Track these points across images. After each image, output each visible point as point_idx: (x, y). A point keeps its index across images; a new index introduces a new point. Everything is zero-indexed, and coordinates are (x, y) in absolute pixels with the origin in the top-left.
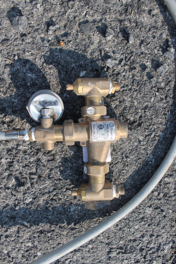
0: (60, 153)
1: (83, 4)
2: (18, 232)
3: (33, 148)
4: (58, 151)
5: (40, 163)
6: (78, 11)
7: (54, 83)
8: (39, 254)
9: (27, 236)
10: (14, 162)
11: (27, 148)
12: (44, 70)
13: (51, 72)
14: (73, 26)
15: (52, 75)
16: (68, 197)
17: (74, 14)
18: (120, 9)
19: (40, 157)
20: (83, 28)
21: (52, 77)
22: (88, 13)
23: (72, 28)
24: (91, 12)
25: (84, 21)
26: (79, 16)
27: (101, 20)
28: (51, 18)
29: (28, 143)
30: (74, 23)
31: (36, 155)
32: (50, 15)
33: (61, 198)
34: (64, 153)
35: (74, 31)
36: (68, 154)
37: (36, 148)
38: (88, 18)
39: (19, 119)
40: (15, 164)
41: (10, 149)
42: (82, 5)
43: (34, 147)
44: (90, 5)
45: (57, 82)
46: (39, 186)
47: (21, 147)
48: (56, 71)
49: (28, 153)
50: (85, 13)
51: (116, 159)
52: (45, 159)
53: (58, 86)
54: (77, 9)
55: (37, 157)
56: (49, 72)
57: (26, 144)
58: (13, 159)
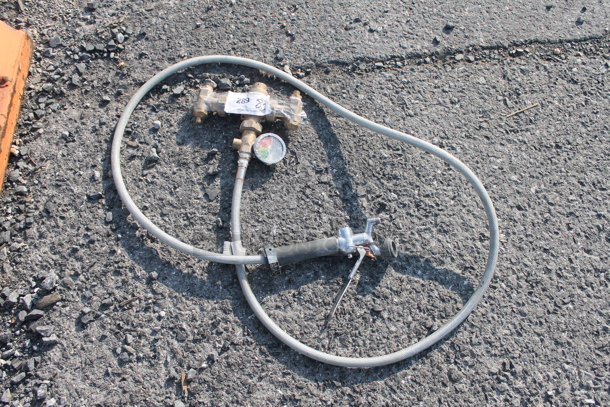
2: (427, 196)
6: (196, 207)
8: (439, 172)
9: (428, 188)
16: (376, 162)
17: (201, 209)
18: (184, 171)
20: (214, 197)
22: (195, 197)
24: (194, 195)
25: (205, 198)
26: (201, 204)
27: (200, 184)
28: (210, 230)
30: (210, 206)
32: (206, 233)
38: (201, 195)
46: (376, 190)
50: (197, 200)
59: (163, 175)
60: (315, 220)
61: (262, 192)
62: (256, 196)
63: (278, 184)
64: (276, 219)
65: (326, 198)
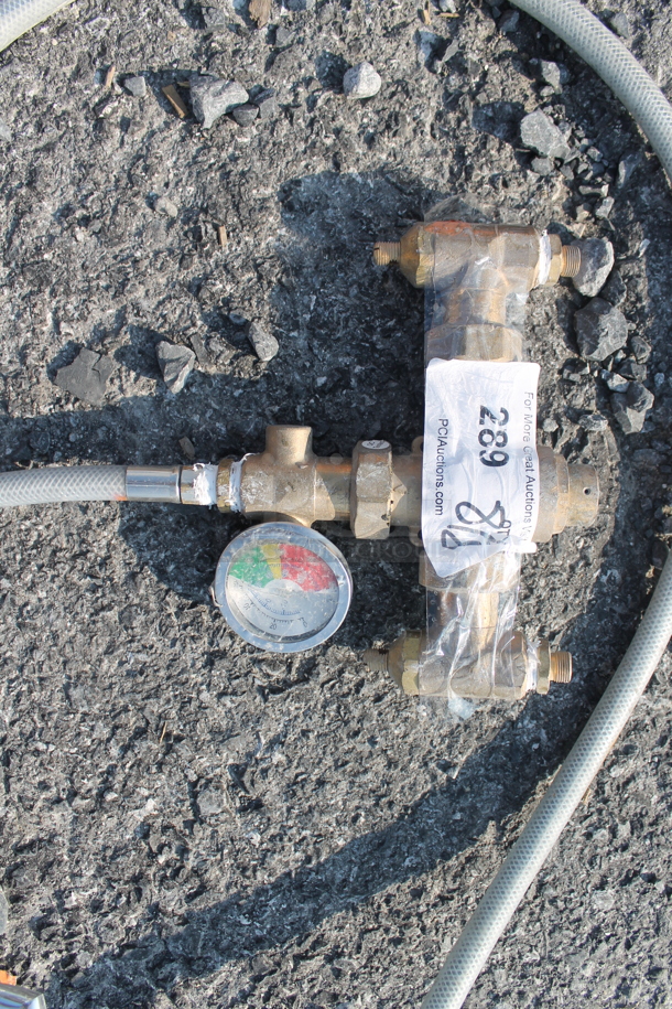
0: (214, 856)
1: (27, 290)
3: (115, 881)
4: (204, 852)
5: (166, 920)
6: (23, 325)
7: (73, 633)
10: (78, 957)
11: (95, 890)
12: (13, 601)
13: (40, 600)
14: (32, 392)
15: (51, 606)
16: (315, 982)
17: (14, 345)
18: (167, 240)
19: (155, 900)
20: (72, 384)
21: (52, 617)
22: (61, 313)
23: (32, 401)
24: (69, 307)
25: (62, 352)
26: (36, 341)
27: (121, 317)
29: (92, 872)
30: (30, 378)
31: (139, 900)
33: (293, 993)
34: (226, 851)
35: (48, 408)
36: (245, 848)
37: (126, 878)
38: (72, 332)
39: (17, 808)
40: (83, 963)
41: (40, 919)
42: (23, 294)
43: (116, 877)
44: (54, 281)
45: (79, 627)
46: (202, 991)
47: (74, 896)
48: (55, 586)
49: (109, 905)
50: (50, 322)
51: (410, 789)
52: (177, 898)
53: (91, 638)
54: (13, 317)
55: (144, 902)
56: (34, 600)
57: (84, 879)
58: (67, 949)
59: (142, 159)
60: (44, 786)
61: (120, 574)
62: (99, 551)
63: (164, 630)
64: (20, 642)
65: (138, 816)
